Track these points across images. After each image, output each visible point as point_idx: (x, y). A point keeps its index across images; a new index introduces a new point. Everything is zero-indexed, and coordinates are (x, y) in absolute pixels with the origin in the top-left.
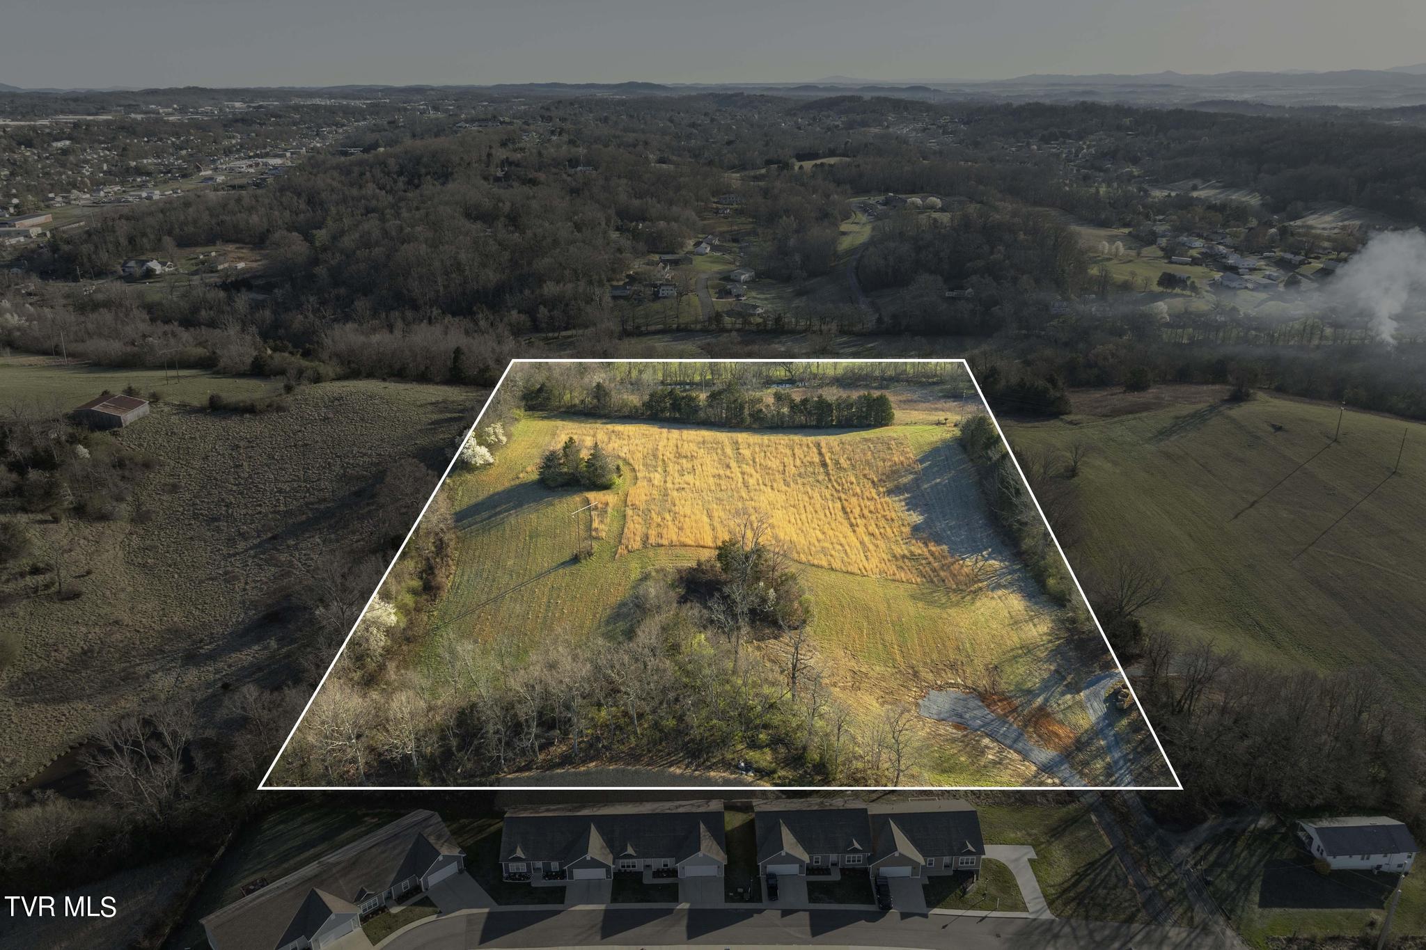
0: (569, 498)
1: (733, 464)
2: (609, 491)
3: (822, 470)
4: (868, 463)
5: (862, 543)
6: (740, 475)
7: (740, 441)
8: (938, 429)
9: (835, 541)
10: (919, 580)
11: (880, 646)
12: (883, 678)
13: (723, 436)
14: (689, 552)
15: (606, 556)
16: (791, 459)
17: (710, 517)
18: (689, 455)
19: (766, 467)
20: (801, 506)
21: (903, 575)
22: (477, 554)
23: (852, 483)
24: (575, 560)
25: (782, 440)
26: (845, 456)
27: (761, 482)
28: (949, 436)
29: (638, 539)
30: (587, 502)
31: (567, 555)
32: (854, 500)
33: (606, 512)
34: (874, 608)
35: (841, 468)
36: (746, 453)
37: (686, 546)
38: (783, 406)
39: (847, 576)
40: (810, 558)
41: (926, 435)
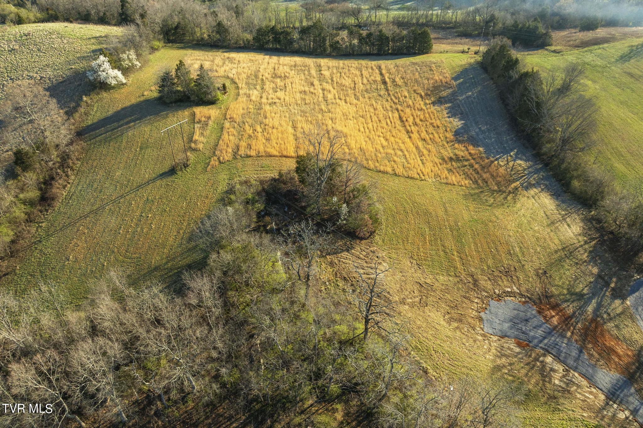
0: (180, 113)
1: (316, 82)
2: (213, 106)
3: (383, 86)
4: (416, 81)
5: (417, 148)
6: (321, 91)
7: (322, 64)
8: (464, 56)
9: (396, 147)
10: (467, 182)
11: (442, 253)
12: (447, 290)
13: (310, 61)
14: (274, 162)
15: (200, 168)
16: (360, 78)
17: (295, 128)
18: (283, 75)
19: (342, 85)
20: (368, 116)
21: (454, 178)
22: (95, 164)
23: (405, 97)
24: (172, 171)
25: (353, 64)
26: (400, 76)
27: (337, 97)
28: (472, 61)
29: (230, 150)
30: (194, 115)
31: (166, 166)
32: (408, 110)
33: (207, 125)
34: (433, 213)
35: (397, 85)
36: (326, 73)
37: (271, 156)
38: (354, 38)
39: (408, 180)
40: (377, 164)
41: (456, 60)
